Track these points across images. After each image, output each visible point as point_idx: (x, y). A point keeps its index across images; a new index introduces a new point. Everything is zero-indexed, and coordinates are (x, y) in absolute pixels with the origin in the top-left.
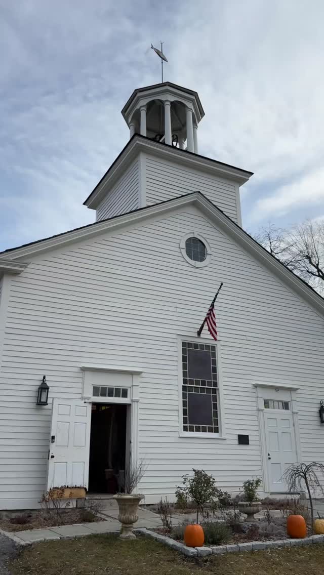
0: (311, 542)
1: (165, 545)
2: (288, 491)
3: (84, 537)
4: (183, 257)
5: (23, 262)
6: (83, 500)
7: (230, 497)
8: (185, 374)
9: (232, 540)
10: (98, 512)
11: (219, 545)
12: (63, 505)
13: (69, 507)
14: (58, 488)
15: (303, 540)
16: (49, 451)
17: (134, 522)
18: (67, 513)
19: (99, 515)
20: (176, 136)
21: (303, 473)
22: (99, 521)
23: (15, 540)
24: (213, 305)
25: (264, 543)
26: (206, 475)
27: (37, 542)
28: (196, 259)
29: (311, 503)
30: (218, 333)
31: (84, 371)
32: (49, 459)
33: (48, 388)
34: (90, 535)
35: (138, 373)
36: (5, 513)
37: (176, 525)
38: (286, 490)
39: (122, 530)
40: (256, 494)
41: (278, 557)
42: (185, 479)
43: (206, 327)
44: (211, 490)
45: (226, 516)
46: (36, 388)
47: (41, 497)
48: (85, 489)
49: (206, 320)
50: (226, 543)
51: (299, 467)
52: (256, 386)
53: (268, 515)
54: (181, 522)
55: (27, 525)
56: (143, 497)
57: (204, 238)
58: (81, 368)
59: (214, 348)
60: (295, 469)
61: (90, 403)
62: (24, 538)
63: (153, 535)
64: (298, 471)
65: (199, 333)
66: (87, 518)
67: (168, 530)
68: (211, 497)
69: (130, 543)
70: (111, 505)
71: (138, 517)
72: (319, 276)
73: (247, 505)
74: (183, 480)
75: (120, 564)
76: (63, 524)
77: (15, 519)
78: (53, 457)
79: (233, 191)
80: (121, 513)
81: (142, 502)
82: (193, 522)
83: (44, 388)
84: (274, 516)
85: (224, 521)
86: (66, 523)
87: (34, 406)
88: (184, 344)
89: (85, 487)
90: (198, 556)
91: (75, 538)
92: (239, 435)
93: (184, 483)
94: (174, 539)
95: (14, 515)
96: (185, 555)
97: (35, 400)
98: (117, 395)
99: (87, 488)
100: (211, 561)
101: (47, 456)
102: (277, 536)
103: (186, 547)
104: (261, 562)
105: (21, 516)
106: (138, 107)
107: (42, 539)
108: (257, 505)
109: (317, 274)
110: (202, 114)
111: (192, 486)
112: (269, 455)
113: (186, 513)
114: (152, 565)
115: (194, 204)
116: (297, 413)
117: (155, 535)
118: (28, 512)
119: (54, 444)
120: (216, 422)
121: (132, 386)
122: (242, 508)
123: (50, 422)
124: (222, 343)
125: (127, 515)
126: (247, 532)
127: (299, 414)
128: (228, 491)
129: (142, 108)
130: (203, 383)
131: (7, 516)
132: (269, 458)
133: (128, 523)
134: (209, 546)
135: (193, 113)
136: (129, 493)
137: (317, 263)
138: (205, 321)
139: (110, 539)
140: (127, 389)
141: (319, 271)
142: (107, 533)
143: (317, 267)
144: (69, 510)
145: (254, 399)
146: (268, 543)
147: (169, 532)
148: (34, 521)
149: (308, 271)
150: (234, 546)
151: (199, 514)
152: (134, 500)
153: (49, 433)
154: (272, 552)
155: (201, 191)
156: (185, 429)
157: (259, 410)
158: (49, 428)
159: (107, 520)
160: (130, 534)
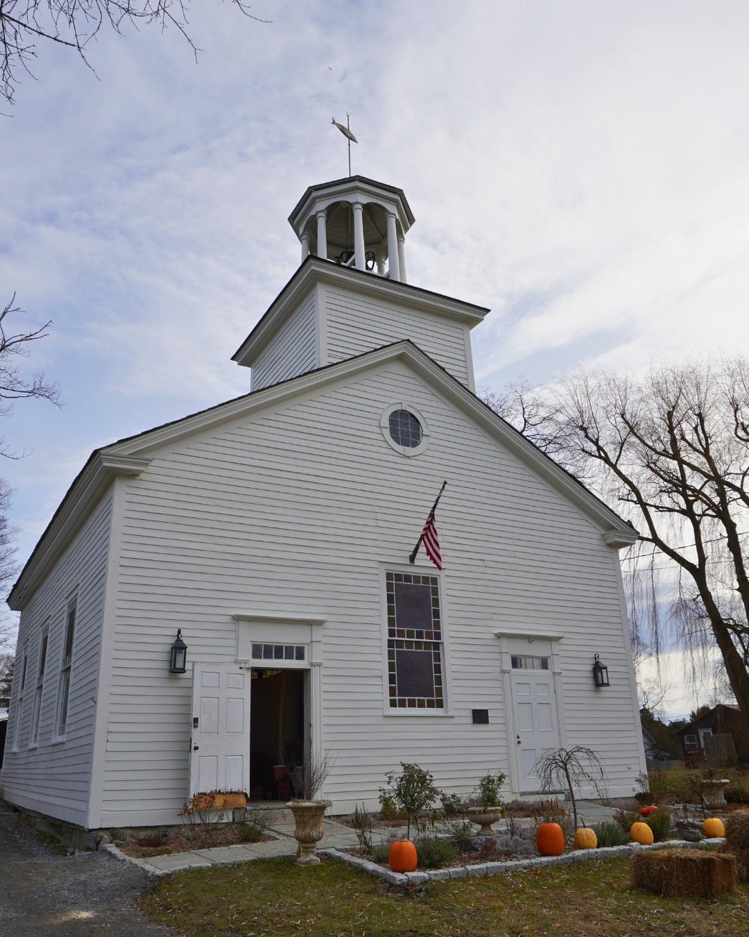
0: (571, 861)
1: (361, 871)
2: (541, 790)
3: (246, 863)
4: (386, 441)
5: (142, 457)
6: (242, 812)
7: (460, 801)
8: (391, 622)
9: (458, 862)
10: (265, 827)
11: (439, 868)
12: (213, 819)
13: (222, 821)
14: (205, 794)
15: (559, 858)
16: (191, 740)
17: (318, 840)
18: (220, 829)
19: (266, 832)
20: (373, 253)
21: (562, 762)
22: (268, 840)
23: (146, 869)
24: (432, 516)
25: (504, 864)
26: (421, 770)
27: (179, 871)
28: (405, 443)
29: (574, 805)
30: (442, 557)
31: (238, 620)
32: (190, 752)
33: (185, 648)
34: (255, 860)
35: (320, 623)
36: (129, 832)
37: (378, 844)
38: (538, 788)
39: (299, 852)
40: (498, 796)
41: (522, 883)
42: (390, 778)
43: (422, 549)
44: (427, 792)
45: (451, 828)
46: (168, 648)
47: (181, 806)
48: (246, 794)
49: (422, 538)
50: (448, 866)
51: (556, 754)
52: (500, 636)
53: (512, 825)
54: (385, 838)
55: (163, 847)
56: (330, 804)
57: (417, 411)
58: (233, 616)
59: (435, 581)
60: (551, 757)
61: (248, 668)
62: (159, 865)
63: (345, 858)
64: (555, 759)
65: (412, 558)
66: (249, 836)
67: (367, 851)
68: (428, 801)
69: (312, 869)
70: (284, 816)
71: (323, 834)
72: (600, 457)
73: (480, 811)
74: (388, 779)
75: (298, 898)
76: (214, 845)
77: (144, 839)
78: (196, 748)
79: (461, 337)
80: (298, 827)
81: (328, 812)
82: (403, 838)
83: (178, 648)
84: (520, 825)
85: (448, 835)
86: (219, 844)
87: (165, 674)
88: (389, 576)
89: (244, 792)
90: (408, 885)
91: (234, 864)
92: (473, 710)
93: (389, 783)
94: (375, 862)
95: (142, 835)
96: (390, 883)
97: (166, 665)
98: (289, 656)
99: (248, 793)
100: (427, 891)
101: (187, 748)
102: (523, 853)
103: (391, 873)
104: (496, 890)
105: (153, 835)
106: (313, 213)
107: (186, 866)
108: (495, 811)
109: (597, 454)
110: (412, 220)
111: (399, 786)
112: (518, 737)
113: (394, 826)
114: (342, 899)
115: (402, 359)
116: (560, 674)
117: (347, 857)
118: (163, 829)
119: (198, 728)
120: (439, 692)
121: (311, 642)
122: (474, 816)
123: (190, 697)
124: (447, 573)
125: (307, 831)
126: (480, 849)
127: (562, 675)
128: (457, 792)
129: (319, 215)
130: (420, 635)
131: (132, 836)
132: (519, 742)
133: (309, 842)
134: (424, 871)
135: (397, 221)
136: (309, 798)
137: (596, 437)
138: (420, 540)
139: (283, 865)
140: (304, 647)
141: (600, 448)
142: (279, 857)
143: (596, 443)
144: (223, 826)
145: (497, 656)
146: (509, 863)
147: (369, 853)
148: (172, 843)
149: (583, 450)
150: (460, 869)
151: (411, 826)
152: (317, 808)
153: (189, 714)
154: (514, 876)
155: (412, 340)
156: (393, 704)
157: (503, 672)
158: (189, 705)
159: (277, 839)
160: (312, 857)
